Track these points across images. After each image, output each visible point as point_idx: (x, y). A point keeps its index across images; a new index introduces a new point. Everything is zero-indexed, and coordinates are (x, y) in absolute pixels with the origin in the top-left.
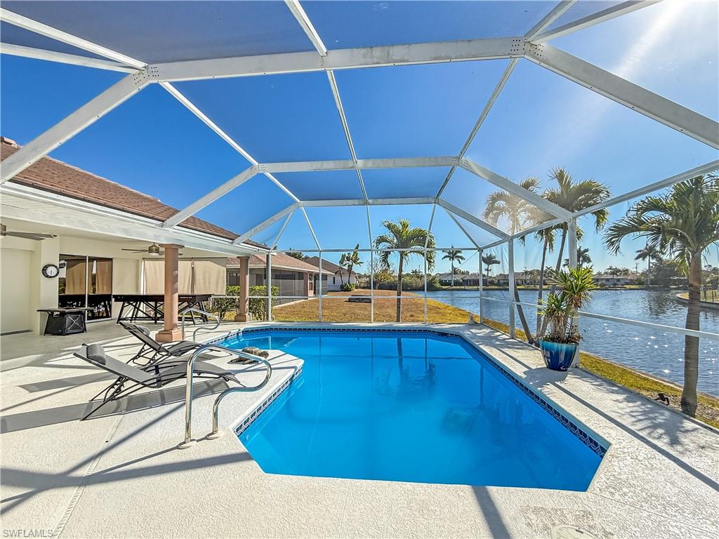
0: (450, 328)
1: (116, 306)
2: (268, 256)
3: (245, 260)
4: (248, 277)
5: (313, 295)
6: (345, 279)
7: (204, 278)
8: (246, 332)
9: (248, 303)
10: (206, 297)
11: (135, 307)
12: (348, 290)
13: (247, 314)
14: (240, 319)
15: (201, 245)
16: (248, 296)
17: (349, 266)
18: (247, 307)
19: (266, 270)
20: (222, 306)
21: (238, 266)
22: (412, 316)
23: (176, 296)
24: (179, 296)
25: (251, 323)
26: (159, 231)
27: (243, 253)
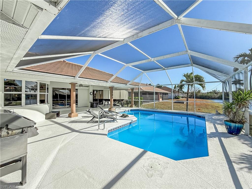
0: (203, 115)
1: (104, 102)
2: (139, 88)
3: (133, 89)
4: (133, 94)
5: (162, 100)
6: (177, 94)
7: (123, 95)
8: (131, 110)
9: (133, 102)
10: (123, 100)
11: (108, 102)
12: (178, 98)
13: (133, 105)
14: (131, 107)
15: (119, 86)
16: (133, 100)
17: (178, 89)
18: (133, 103)
19: (138, 92)
20: (128, 103)
21: (131, 91)
22: (199, 109)
23: (113, 99)
24: (113, 100)
25: (134, 108)
26: (106, 84)
27: (131, 88)
